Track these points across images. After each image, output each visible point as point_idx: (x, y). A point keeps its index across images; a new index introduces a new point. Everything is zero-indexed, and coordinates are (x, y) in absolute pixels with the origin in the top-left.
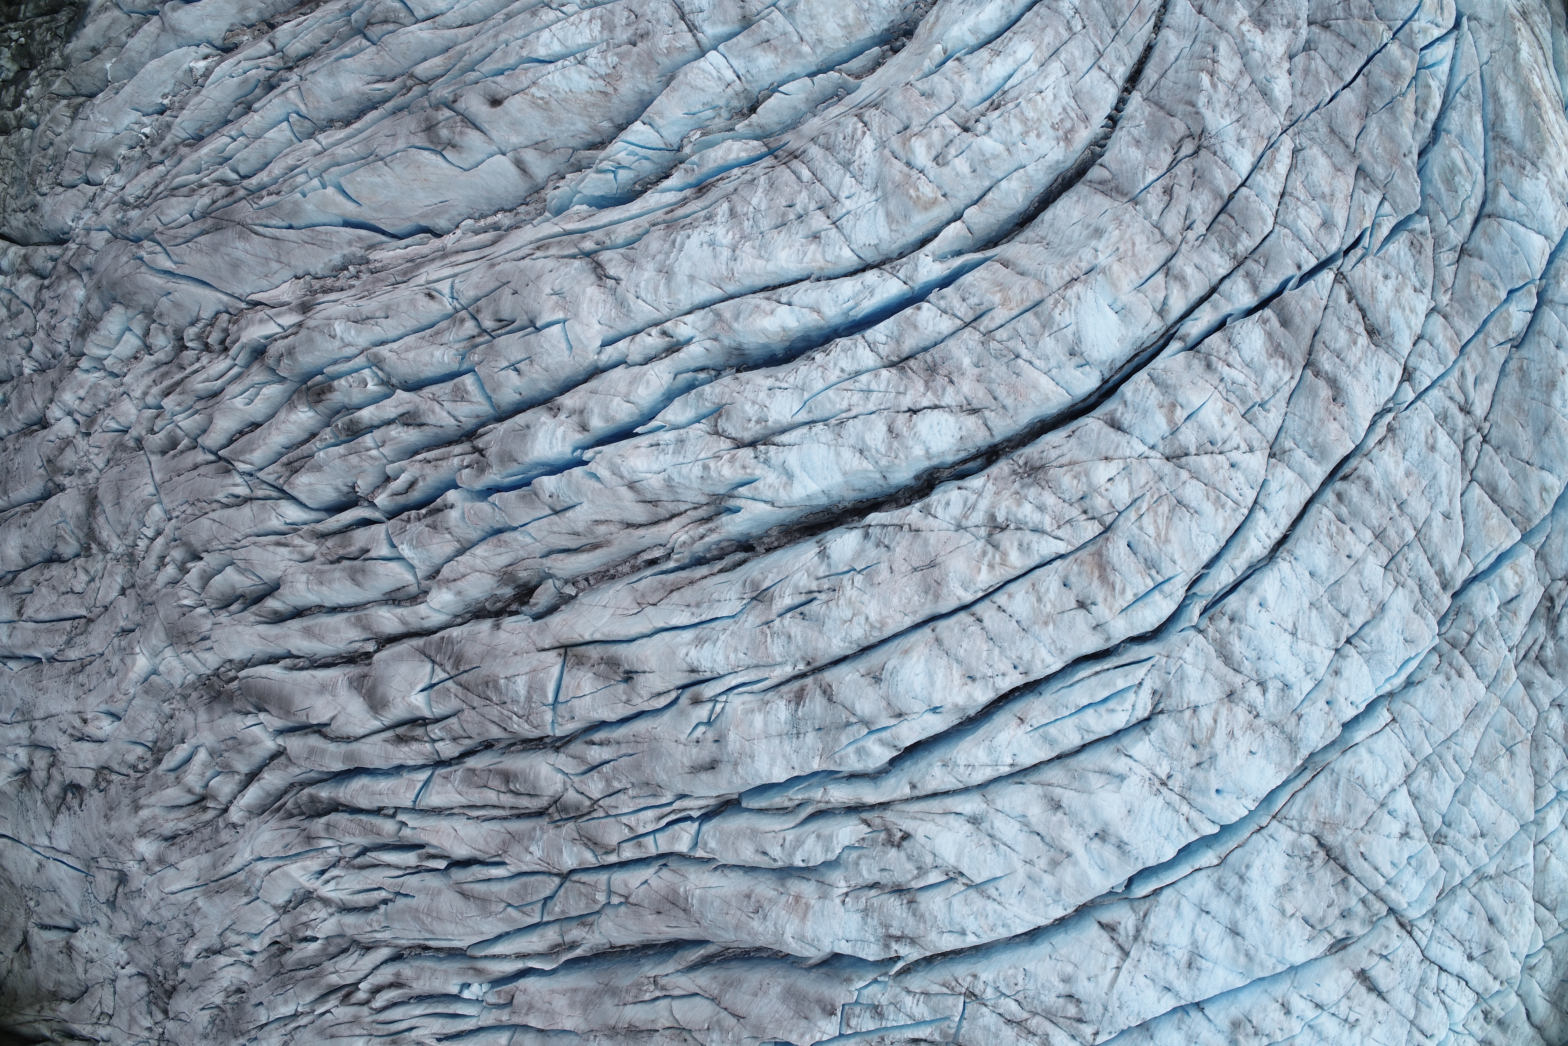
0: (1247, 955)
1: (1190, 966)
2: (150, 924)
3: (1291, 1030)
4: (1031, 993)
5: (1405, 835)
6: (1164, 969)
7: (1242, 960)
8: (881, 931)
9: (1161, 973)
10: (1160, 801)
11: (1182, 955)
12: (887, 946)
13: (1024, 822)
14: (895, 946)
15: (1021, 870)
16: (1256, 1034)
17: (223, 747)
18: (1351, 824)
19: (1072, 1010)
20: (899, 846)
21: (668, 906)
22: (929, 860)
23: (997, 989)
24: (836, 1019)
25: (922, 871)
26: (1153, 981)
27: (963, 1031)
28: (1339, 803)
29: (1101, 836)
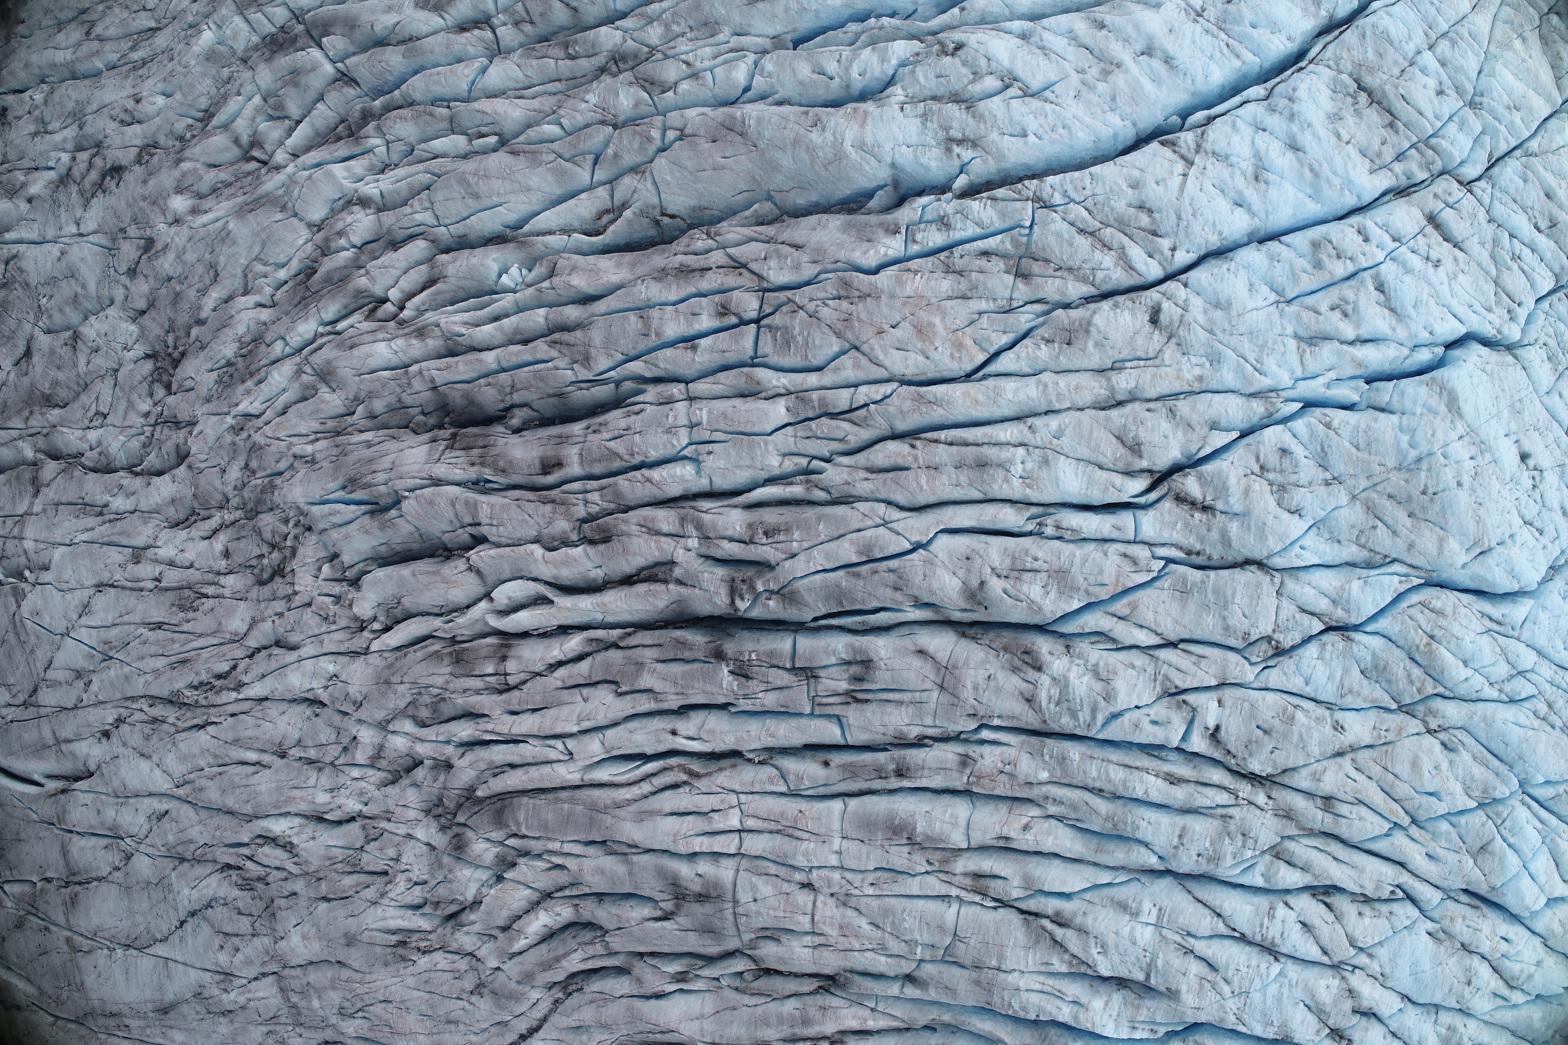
0: (1312, 170)
1: (1256, 178)
2: (170, 279)
3: (1374, 256)
4: (1100, 198)
5: (1440, 93)
6: (1232, 177)
7: (1308, 174)
8: (942, 134)
9: (1229, 181)
10: (1198, 28)
11: (1247, 166)
12: (949, 150)
13: (1072, 37)
14: (957, 149)
15: (1075, 78)
16: (1339, 257)
17: (280, 84)
18: (1385, 69)
19: (1144, 220)
20: (953, 55)
21: (724, 132)
22: (983, 62)
23: (1065, 194)
24: (901, 238)
25: (977, 75)
26: (1222, 191)
27: (1035, 236)
28: (1369, 50)
29: (1148, 52)
